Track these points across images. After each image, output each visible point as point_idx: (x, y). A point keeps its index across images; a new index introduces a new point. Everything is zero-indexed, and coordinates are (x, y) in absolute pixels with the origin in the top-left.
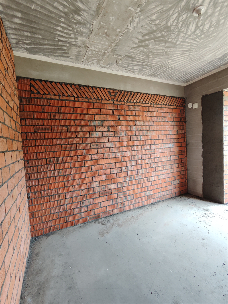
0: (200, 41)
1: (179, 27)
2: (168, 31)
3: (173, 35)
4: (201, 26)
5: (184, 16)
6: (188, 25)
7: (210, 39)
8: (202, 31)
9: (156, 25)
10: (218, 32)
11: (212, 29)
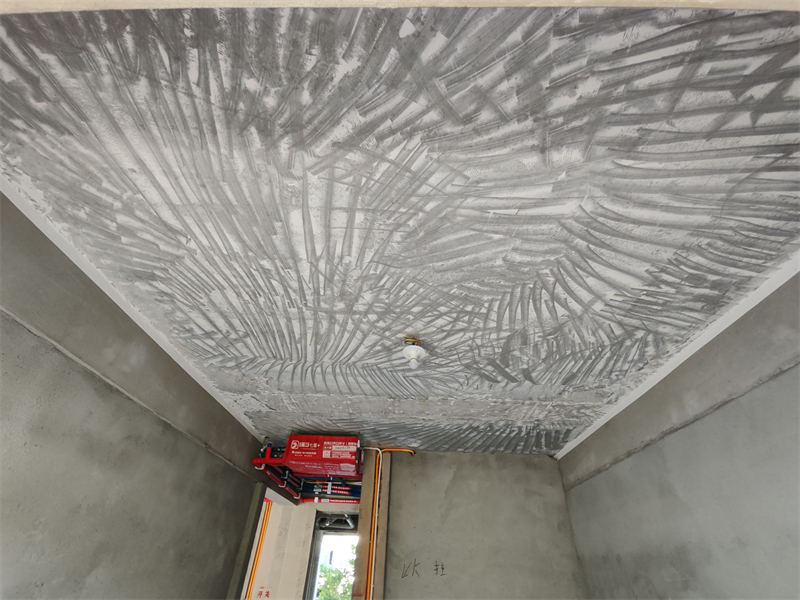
0: (486, 301)
1: (461, 355)
2: (476, 363)
3: (483, 353)
4: (444, 331)
5: (437, 361)
6: (451, 348)
7: (475, 286)
8: (457, 319)
9: (468, 379)
10: (445, 290)
11: (443, 309)
